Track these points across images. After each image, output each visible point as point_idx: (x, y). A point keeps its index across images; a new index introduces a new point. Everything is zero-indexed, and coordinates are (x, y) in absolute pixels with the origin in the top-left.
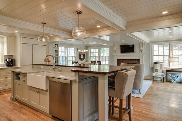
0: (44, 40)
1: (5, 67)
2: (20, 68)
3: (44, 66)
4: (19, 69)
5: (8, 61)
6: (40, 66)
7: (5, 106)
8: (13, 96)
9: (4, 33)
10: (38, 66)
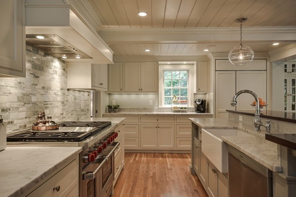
0: (241, 57)
1: (194, 113)
2: (214, 116)
3: (245, 116)
4: (212, 117)
5: (197, 103)
6: (238, 114)
7: (178, 179)
8: (193, 165)
9: (192, 56)
10: (235, 115)
